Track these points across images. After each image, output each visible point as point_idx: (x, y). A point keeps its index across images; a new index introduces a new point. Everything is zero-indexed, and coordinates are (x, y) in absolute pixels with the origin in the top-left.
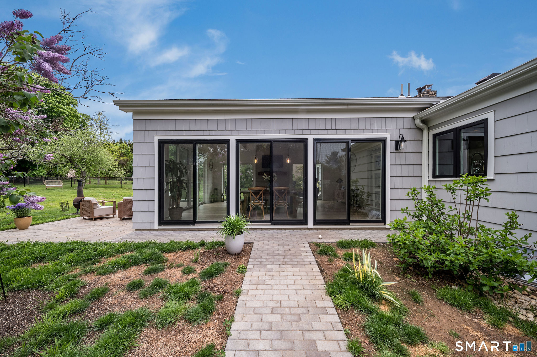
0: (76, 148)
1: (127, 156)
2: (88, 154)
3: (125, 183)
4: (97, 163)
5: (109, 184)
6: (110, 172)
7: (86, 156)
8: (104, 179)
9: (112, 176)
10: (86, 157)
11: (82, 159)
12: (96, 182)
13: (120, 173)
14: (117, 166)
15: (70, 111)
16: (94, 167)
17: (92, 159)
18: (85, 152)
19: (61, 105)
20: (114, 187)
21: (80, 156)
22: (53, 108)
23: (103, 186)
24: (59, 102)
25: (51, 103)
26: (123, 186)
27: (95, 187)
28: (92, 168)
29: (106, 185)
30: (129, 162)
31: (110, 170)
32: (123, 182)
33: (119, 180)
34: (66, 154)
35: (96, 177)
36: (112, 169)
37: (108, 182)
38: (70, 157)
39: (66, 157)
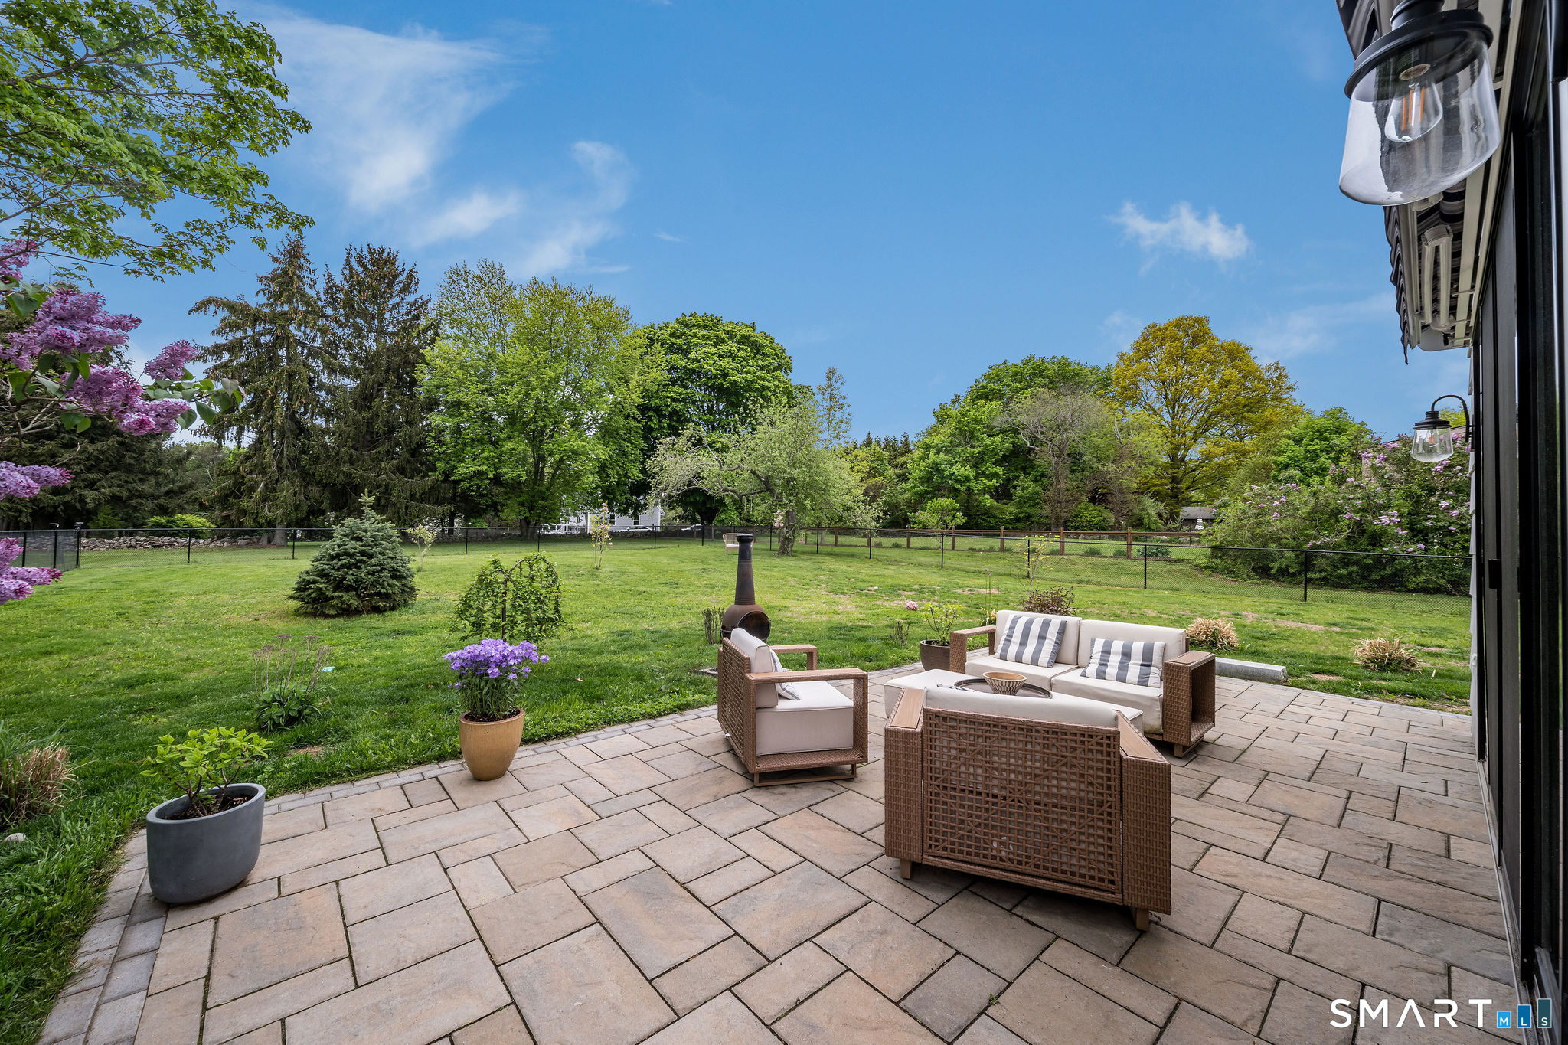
0: (777, 453)
1: (881, 475)
2: (800, 467)
3: (879, 545)
4: (818, 489)
5: (842, 545)
6: (845, 514)
7: (795, 473)
8: (833, 531)
9: (849, 524)
10: (795, 476)
11: (788, 481)
12: (813, 539)
13: (868, 517)
14: (862, 498)
15: (777, 383)
16: (812, 501)
17: (808, 480)
18: (795, 463)
19: (764, 374)
20: (852, 556)
21: (784, 472)
22: (752, 381)
23: (829, 549)
24: (761, 368)
25: (748, 372)
26: (875, 552)
27: (813, 553)
28: (807, 503)
29: (837, 550)
30: (885, 489)
31: (846, 508)
32: (874, 540)
33: (865, 536)
34: (760, 469)
35: (818, 528)
36: (851, 504)
37: (841, 539)
38: (768, 478)
39: (758, 477)
